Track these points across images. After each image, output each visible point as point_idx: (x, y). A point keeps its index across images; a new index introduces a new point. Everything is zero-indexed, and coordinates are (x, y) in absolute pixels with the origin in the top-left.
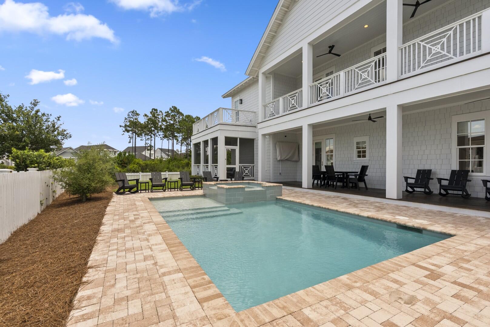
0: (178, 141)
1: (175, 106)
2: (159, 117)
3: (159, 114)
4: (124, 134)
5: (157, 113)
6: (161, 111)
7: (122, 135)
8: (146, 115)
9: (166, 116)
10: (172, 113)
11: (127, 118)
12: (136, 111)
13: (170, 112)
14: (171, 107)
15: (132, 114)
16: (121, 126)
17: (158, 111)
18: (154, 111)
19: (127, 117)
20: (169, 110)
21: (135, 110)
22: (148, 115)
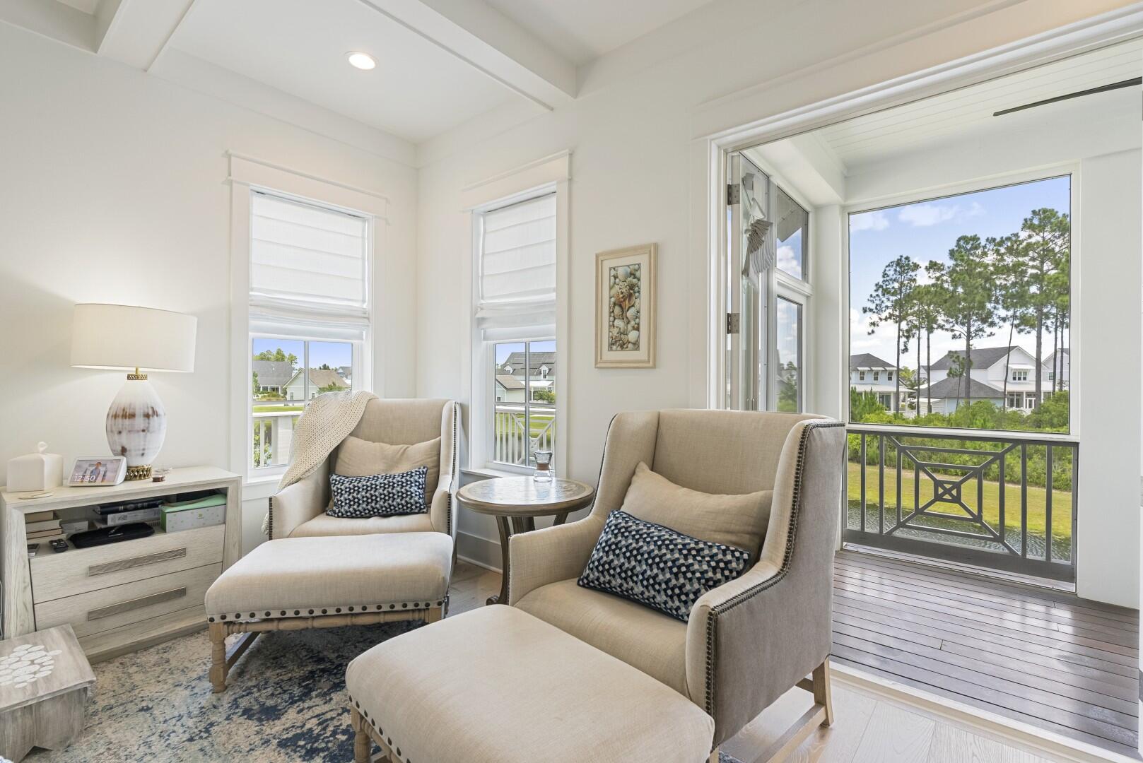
1: (1049, 208)
6: (994, 239)
7: (869, 334)
8: (933, 266)
10: (1030, 237)
11: (881, 284)
12: (907, 258)
13: (1023, 235)
14: (1029, 215)
15: (895, 270)
16: (865, 311)
18: (966, 246)
19: (880, 280)
21: (905, 256)
22: (944, 263)
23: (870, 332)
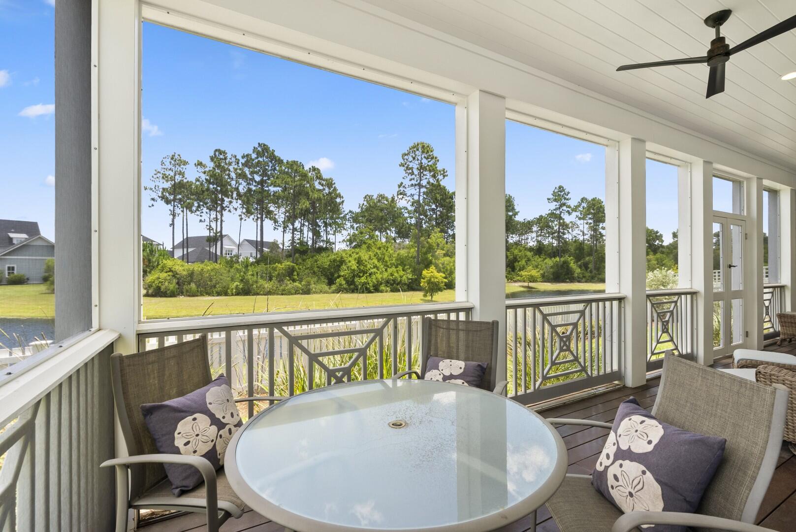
0: (276, 221)
1: (266, 144)
2: (231, 168)
3: (231, 161)
4: (153, 205)
5: (225, 159)
6: (236, 156)
8: (200, 164)
9: (244, 165)
10: (257, 158)
12: (179, 155)
13: (254, 156)
14: (257, 146)
15: (170, 162)
17: (229, 156)
18: (219, 157)
20: (251, 152)
21: (177, 154)
22: (206, 164)
23: (151, 205)
